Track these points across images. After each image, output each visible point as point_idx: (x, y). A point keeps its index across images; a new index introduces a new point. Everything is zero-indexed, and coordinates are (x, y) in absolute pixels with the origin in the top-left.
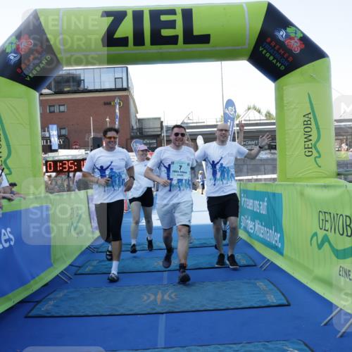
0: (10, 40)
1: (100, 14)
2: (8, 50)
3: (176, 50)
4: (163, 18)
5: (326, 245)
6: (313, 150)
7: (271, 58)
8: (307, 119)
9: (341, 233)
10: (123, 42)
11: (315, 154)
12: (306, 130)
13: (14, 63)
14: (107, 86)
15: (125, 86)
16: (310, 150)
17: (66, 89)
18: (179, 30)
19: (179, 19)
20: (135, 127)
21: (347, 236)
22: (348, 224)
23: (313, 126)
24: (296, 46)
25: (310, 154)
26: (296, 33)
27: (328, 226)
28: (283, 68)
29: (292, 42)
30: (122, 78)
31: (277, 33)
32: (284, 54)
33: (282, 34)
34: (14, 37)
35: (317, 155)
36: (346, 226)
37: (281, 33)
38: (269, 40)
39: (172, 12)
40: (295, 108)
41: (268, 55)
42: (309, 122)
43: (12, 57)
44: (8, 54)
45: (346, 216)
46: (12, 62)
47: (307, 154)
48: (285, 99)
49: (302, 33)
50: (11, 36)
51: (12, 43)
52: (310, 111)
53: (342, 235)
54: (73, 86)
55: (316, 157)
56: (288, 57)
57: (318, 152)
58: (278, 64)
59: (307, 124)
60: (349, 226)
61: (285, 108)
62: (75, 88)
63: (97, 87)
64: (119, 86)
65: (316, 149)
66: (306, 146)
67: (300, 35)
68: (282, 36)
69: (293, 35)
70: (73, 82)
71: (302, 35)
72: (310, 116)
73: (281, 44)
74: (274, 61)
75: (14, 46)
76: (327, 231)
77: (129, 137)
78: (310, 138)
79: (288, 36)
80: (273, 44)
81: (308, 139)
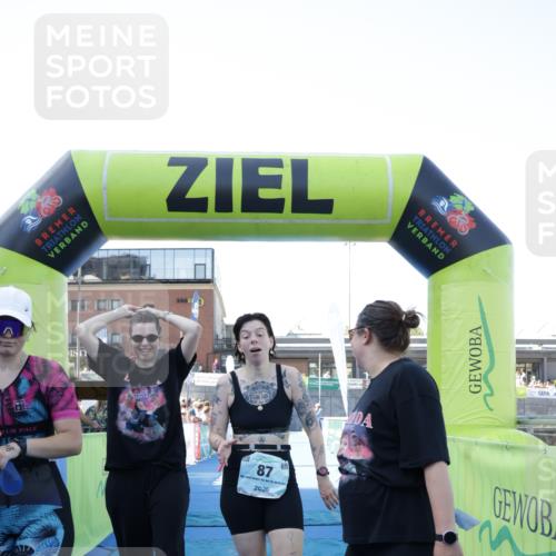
0: (29, 195)
1: (167, 161)
2: (24, 211)
3: (281, 221)
4: (263, 171)
5: (506, 543)
6: (482, 383)
7: (425, 241)
8: (475, 336)
9: (533, 528)
10: (200, 205)
11: (486, 390)
12: (474, 352)
13: (32, 231)
14: (183, 276)
15: (209, 277)
16: (478, 383)
17: (123, 278)
18: (285, 192)
19: (286, 174)
20: (221, 337)
21: (543, 533)
22: (546, 514)
23: (484, 347)
24: (463, 225)
25: (478, 389)
26: (463, 205)
27: (510, 513)
28: (441, 256)
29: (458, 217)
30: (205, 265)
31: (435, 203)
32: (445, 235)
33: (442, 205)
34: (34, 191)
35: (488, 392)
36: (543, 517)
37: (442, 203)
38: (422, 213)
39: (278, 163)
40: (457, 318)
41: (420, 235)
42: (478, 341)
43: (28, 222)
44: (24, 216)
45: (543, 501)
46: (29, 229)
47: (473, 389)
48: (443, 303)
49: (473, 205)
50: (30, 190)
51: (30, 200)
52: (480, 324)
53: (535, 531)
54: (134, 273)
55: (485, 396)
56: (450, 240)
57: (490, 387)
58: (435, 251)
59: (475, 344)
60: (547, 518)
61: (443, 318)
62: (137, 277)
63: (169, 276)
64: (200, 276)
65: (487, 382)
66: (472, 378)
67: (469, 208)
68: (443, 208)
69: (459, 207)
70: (134, 267)
71: (472, 209)
72: (480, 331)
73: (441, 220)
74: (430, 246)
75: (33, 205)
76: (508, 521)
77: (210, 350)
78: (478, 365)
79: (451, 209)
80: (428, 219)
81: (475, 366)
